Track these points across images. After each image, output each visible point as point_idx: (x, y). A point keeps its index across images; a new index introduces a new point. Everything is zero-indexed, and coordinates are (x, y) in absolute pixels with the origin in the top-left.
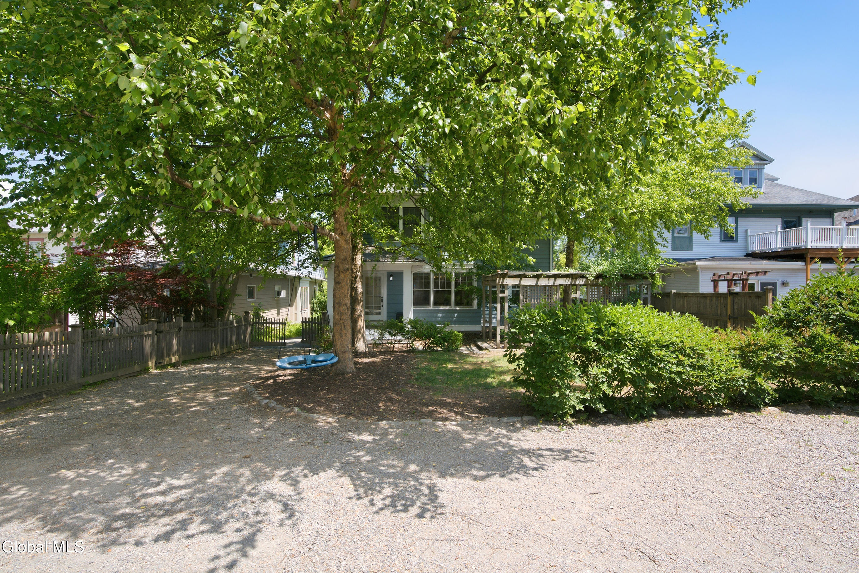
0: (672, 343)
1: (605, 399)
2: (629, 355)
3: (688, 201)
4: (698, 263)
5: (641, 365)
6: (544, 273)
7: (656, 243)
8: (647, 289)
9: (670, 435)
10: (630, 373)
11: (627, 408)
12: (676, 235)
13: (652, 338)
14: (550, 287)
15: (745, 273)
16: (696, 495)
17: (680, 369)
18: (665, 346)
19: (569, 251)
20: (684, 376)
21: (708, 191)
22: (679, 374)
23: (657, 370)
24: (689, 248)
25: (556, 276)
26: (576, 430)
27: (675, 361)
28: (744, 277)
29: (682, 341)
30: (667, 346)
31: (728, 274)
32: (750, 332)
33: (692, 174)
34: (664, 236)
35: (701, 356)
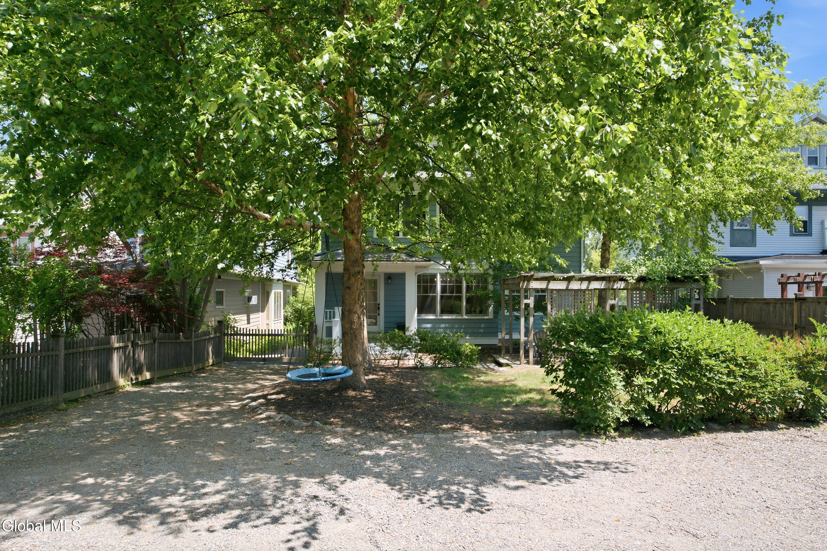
0: (722, 353)
1: (650, 410)
2: (676, 365)
3: (747, 190)
4: (762, 262)
5: (689, 375)
6: (577, 275)
7: (709, 238)
8: (699, 294)
9: (718, 447)
10: (678, 384)
11: (674, 421)
12: (735, 228)
13: (701, 346)
14: (584, 291)
15: (819, 275)
16: (741, 493)
17: (731, 380)
18: (715, 356)
19: (605, 249)
20: (735, 387)
21: (773, 178)
22: (730, 384)
23: (706, 380)
24: (753, 243)
25: (590, 279)
26: (620, 443)
27: (726, 371)
28: (818, 279)
29: (733, 351)
30: (716, 356)
31: (799, 275)
32: (808, 340)
33: (751, 158)
34: (720, 230)
35: (753, 366)
